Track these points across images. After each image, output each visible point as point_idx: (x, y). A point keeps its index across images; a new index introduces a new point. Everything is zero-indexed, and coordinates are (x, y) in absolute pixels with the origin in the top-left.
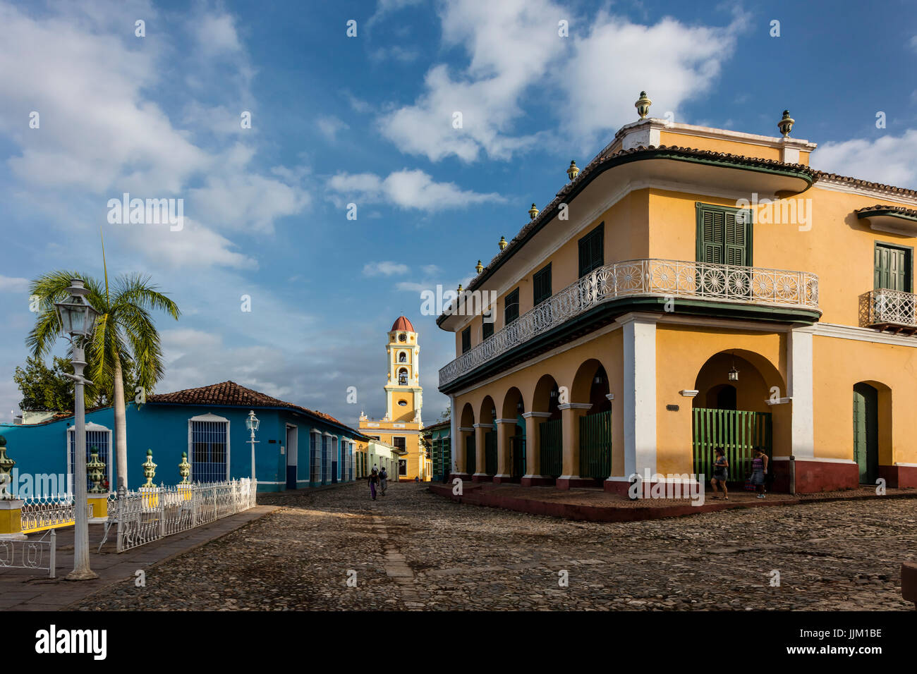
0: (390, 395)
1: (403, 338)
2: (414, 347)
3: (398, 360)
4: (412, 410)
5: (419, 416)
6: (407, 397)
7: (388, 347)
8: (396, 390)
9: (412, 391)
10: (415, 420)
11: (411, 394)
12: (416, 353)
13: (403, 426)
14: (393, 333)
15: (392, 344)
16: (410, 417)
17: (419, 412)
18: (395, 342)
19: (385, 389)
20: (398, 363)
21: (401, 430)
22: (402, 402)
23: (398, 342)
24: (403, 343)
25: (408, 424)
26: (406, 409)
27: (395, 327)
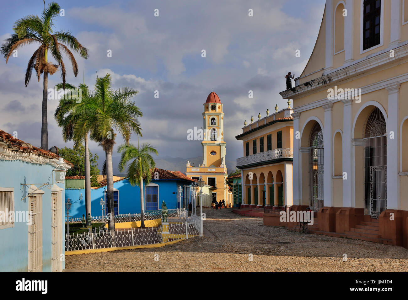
0: (205, 148)
1: (213, 108)
2: (221, 114)
3: (210, 123)
4: (219, 158)
5: (224, 162)
6: (216, 149)
7: (204, 115)
8: (210, 145)
9: (219, 145)
10: (222, 166)
11: (219, 147)
12: (222, 118)
13: (214, 170)
14: (207, 104)
15: (206, 112)
16: (218, 164)
17: (224, 159)
18: (208, 111)
19: (202, 144)
20: (210, 125)
21: (213, 173)
22: (213, 153)
23: (211, 111)
24: (213, 112)
25: (217, 168)
26: (216, 158)
27: (208, 100)
